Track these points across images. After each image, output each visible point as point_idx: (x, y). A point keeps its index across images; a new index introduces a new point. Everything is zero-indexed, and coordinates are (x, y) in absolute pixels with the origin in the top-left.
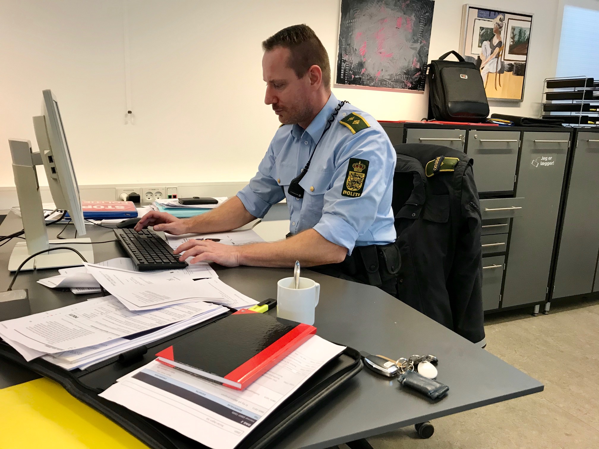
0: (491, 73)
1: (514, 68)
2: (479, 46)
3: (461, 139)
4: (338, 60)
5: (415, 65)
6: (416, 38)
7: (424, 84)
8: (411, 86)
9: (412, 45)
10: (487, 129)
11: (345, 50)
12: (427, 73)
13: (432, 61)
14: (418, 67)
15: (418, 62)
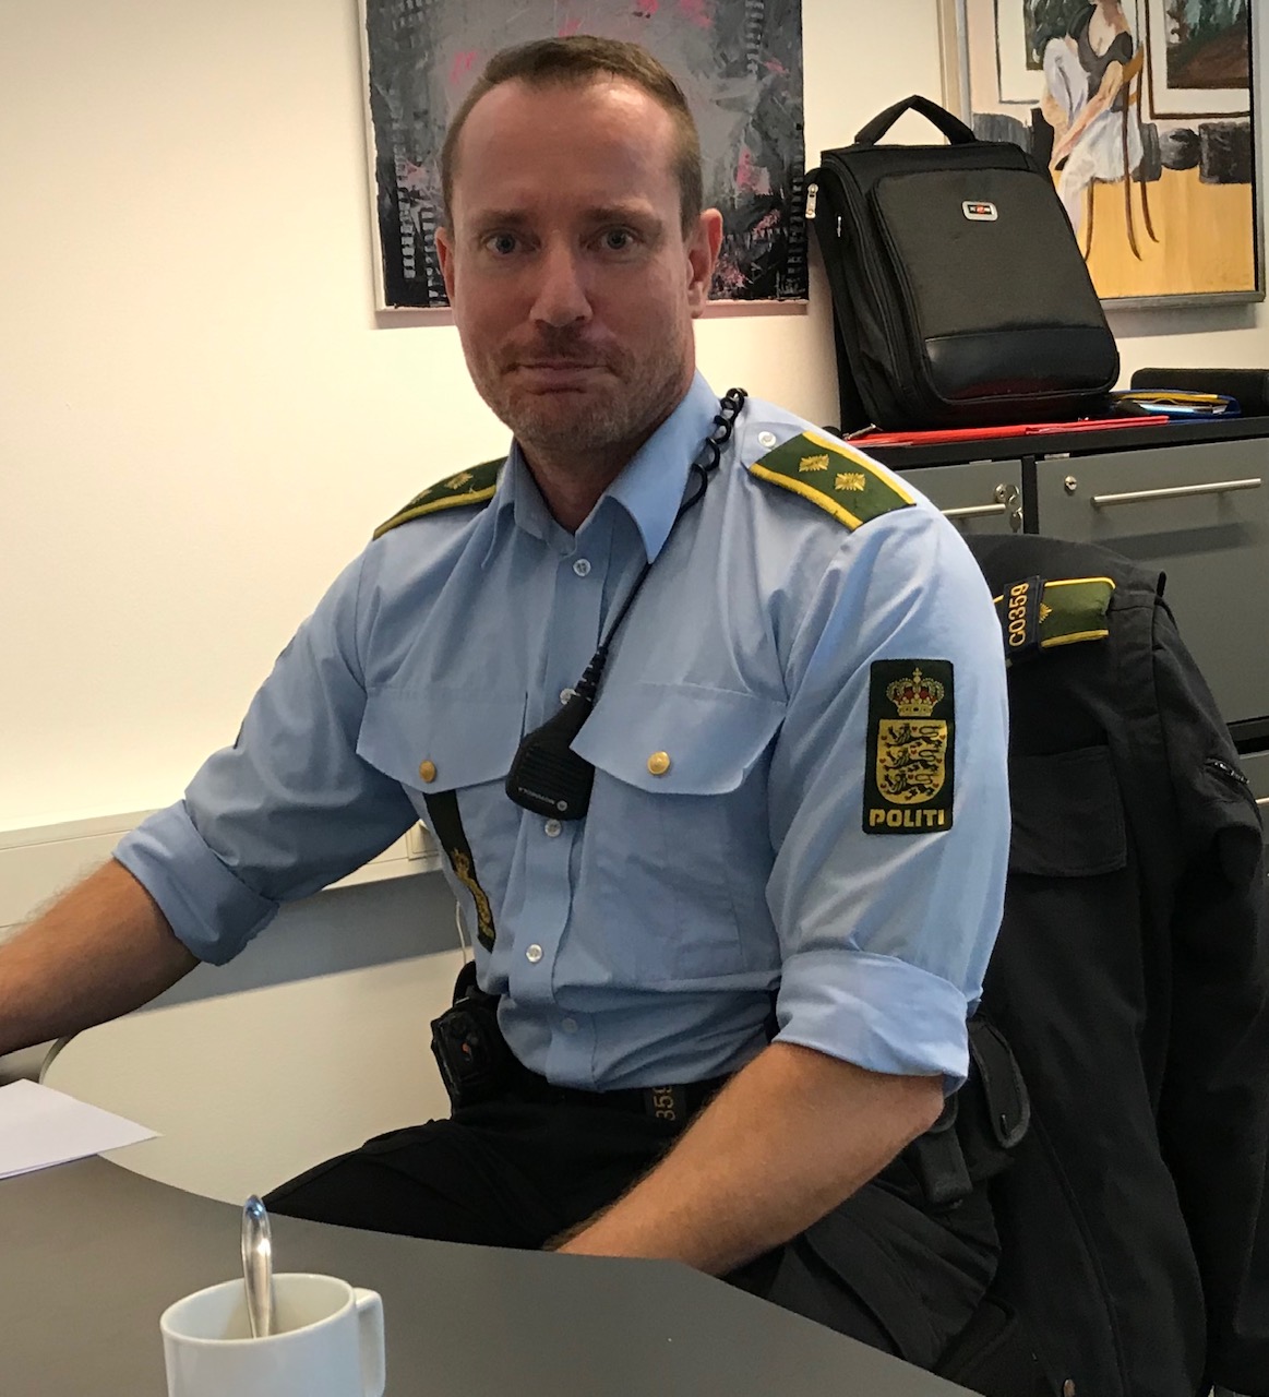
0: (1104, 182)
1: (1205, 148)
2: (1031, 66)
3: (1002, 506)
4: (377, 193)
5: (750, 179)
6: (734, 56)
7: (804, 265)
8: (745, 282)
9: (722, 88)
10: (1117, 444)
11: (408, 143)
12: (810, 214)
13: (825, 155)
14: (764, 188)
15: (762, 162)
